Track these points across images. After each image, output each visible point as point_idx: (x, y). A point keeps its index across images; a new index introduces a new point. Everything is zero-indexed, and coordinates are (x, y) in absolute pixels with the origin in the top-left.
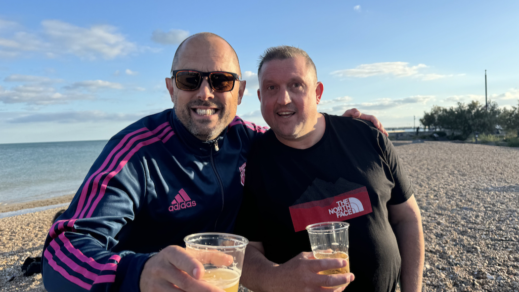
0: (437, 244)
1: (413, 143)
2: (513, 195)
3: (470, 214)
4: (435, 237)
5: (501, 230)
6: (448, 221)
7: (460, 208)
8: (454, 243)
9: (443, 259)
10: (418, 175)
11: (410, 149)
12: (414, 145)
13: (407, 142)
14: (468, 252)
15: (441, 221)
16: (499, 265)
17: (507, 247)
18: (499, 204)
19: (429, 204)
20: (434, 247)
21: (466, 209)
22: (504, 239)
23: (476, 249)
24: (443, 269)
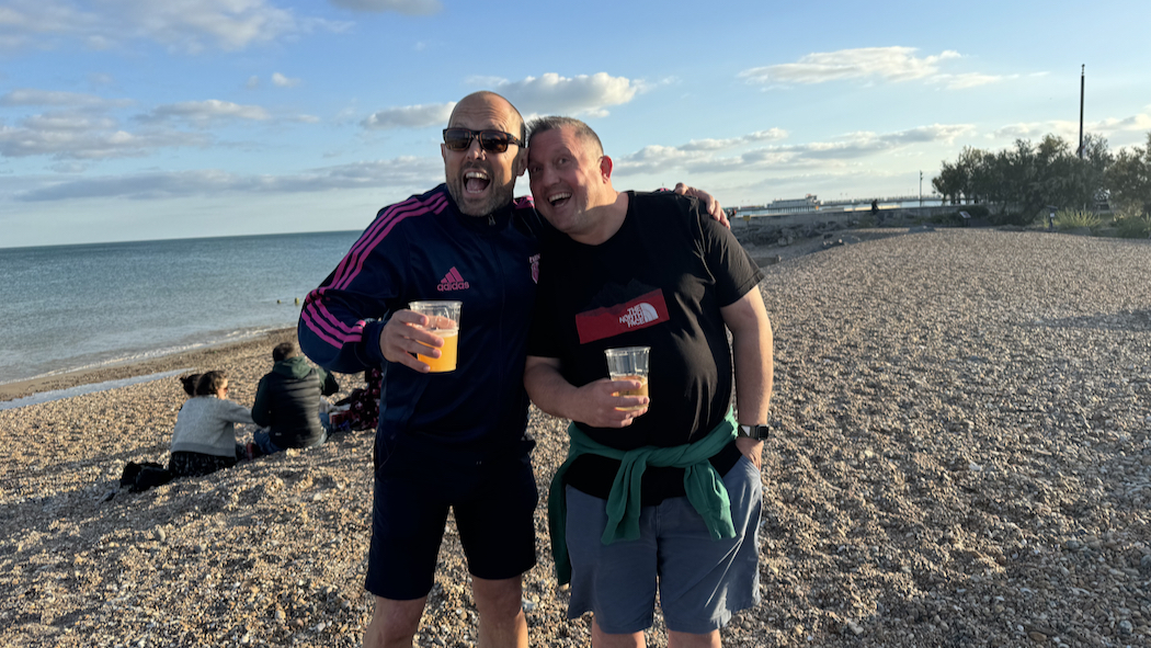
0: (899, 418)
1: (911, 232)
2: (1079, 334)
3: (977, 367)
4: (897, 408)
5: (1026, 394)
6: (931, 382)
7: (964, 359)
8: (930, 417)
9: (901, 442)
10: (900, 298)
11: (899, 246)
12: (911, 238)
13: (898, 230)
14: (952, 430)
15: (917, 382)
16: (999, 450)
17: (1024, 422)
18: (1043, 349)
19: (906, 352)
20: (890, 423)
21: (974, 359)
22: (1024, 408)
23: (967, 424)
24: (896, 457)
